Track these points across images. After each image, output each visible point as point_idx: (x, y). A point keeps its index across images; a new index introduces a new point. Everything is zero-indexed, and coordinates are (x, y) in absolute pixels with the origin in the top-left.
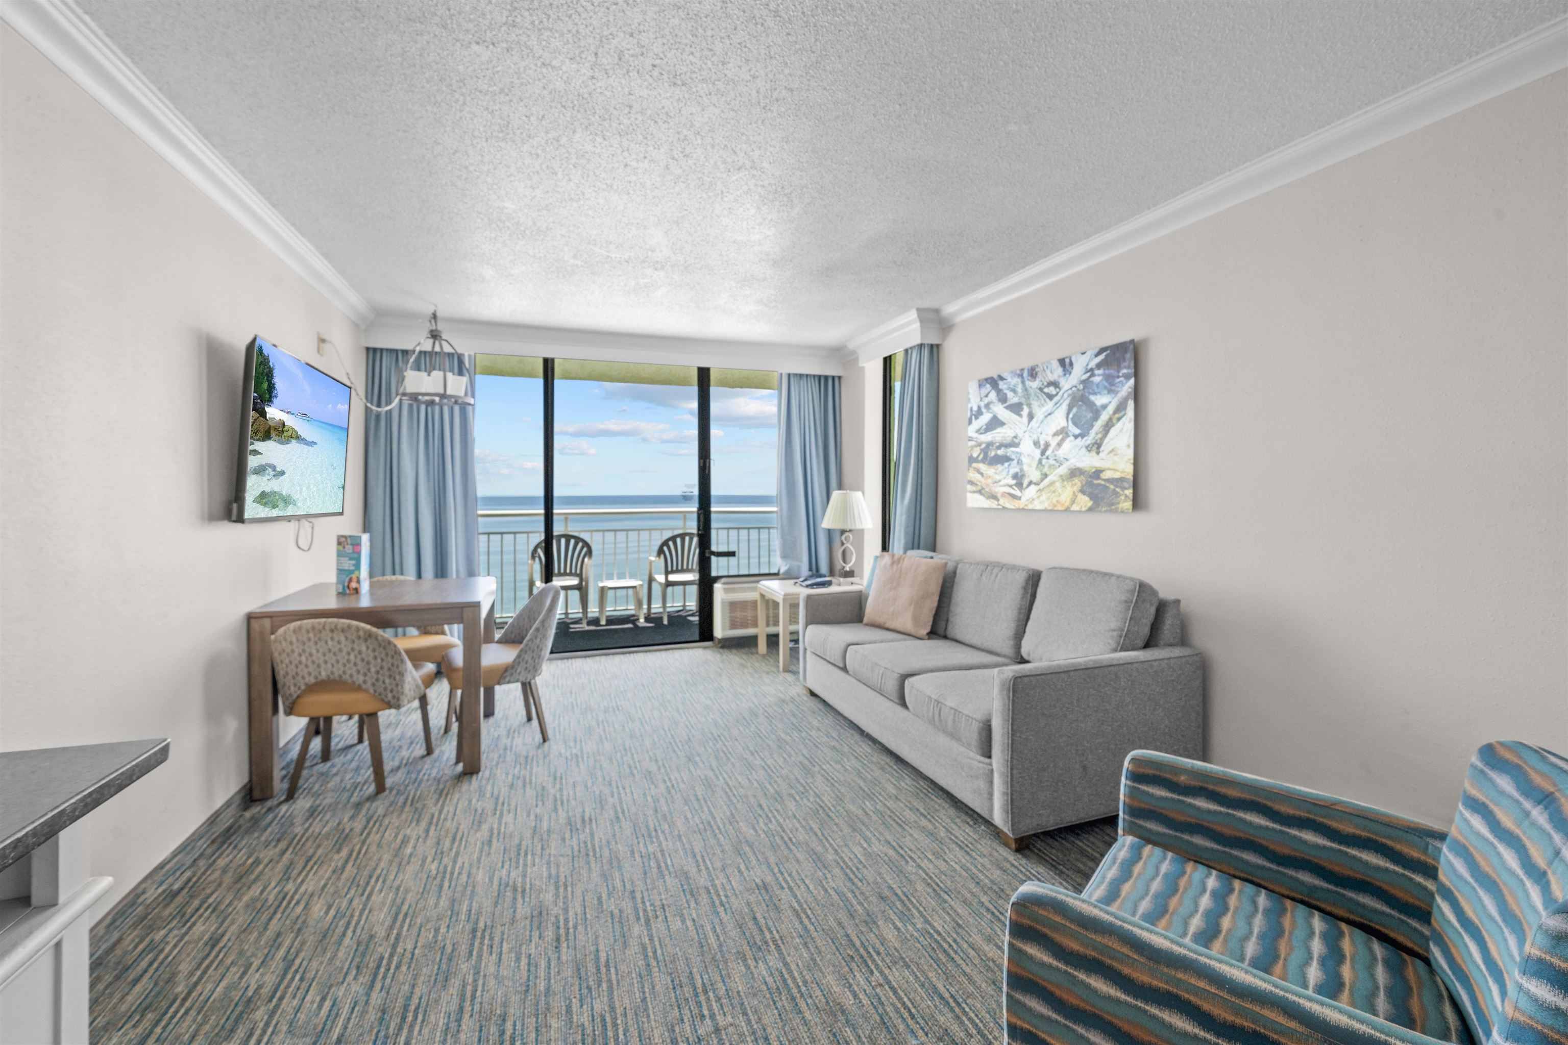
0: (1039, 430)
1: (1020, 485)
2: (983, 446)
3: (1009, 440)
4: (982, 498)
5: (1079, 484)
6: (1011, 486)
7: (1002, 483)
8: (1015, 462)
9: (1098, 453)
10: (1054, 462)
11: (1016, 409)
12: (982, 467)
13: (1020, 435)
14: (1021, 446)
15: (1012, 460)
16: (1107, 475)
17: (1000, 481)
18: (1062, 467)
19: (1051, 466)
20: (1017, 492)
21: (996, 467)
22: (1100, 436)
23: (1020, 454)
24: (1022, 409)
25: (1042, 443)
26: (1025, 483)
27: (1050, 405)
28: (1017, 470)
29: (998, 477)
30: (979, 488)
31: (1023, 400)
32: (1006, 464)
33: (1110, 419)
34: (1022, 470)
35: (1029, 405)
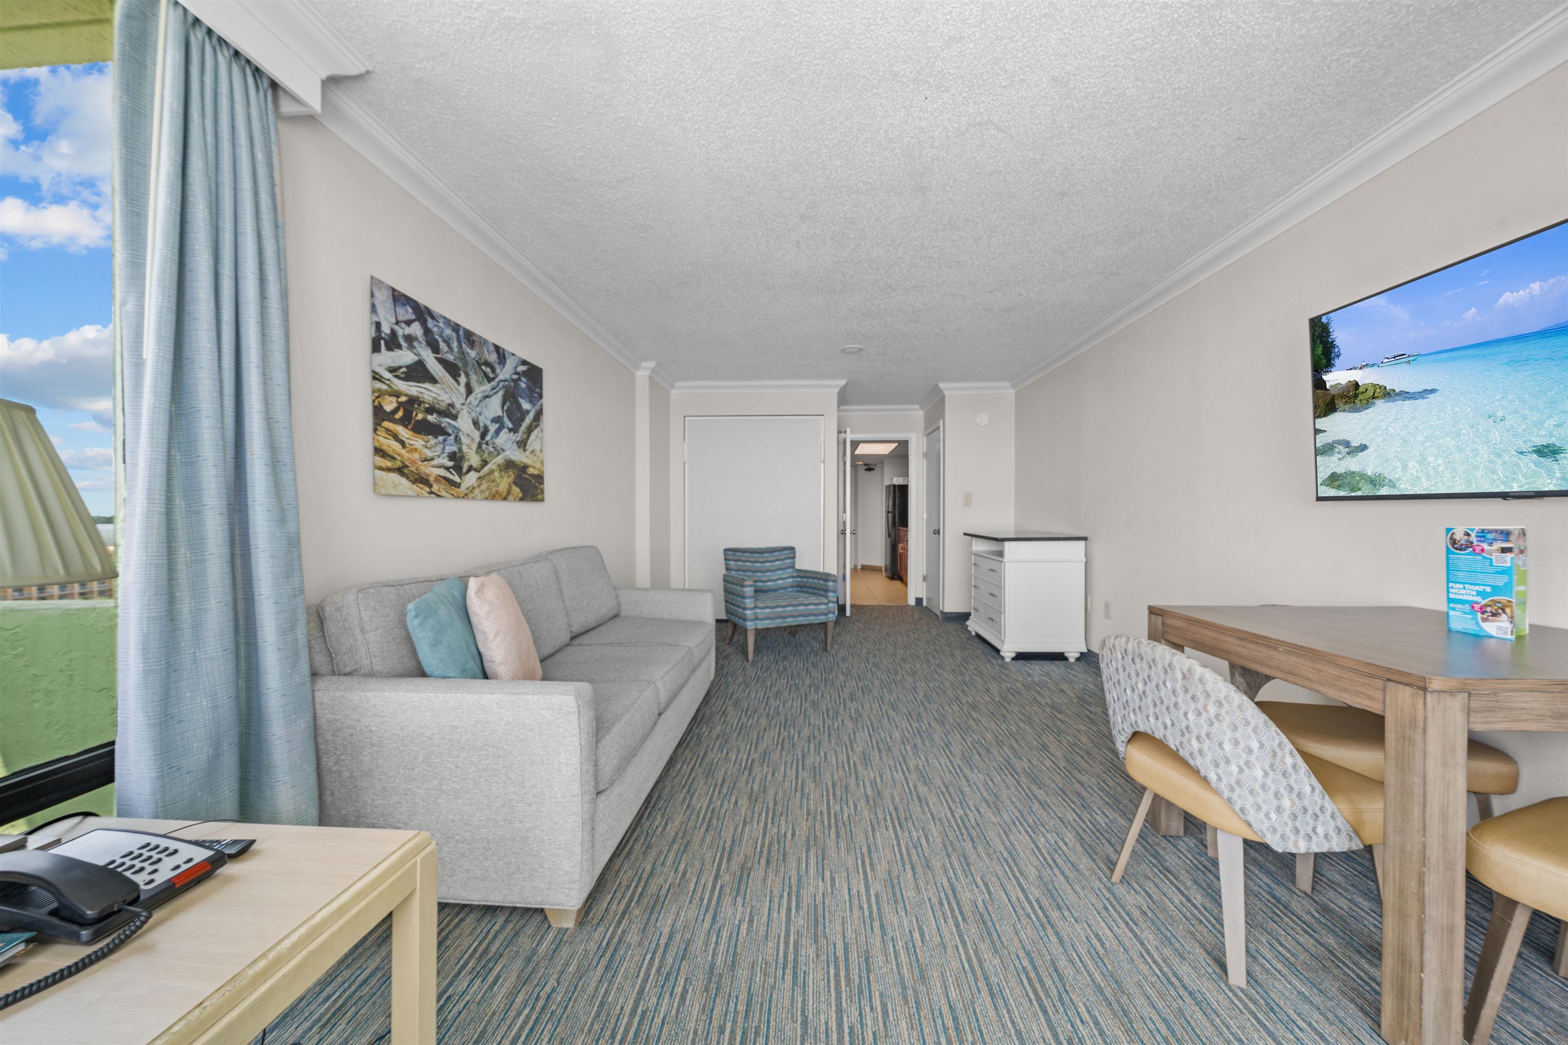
0: (478, 409)
1: (458, 469)
2: (403, 399)
3: (443, 406)
4: (403, 480)
5: (513, 476)
6: (447, 469)
7: (435, 462)
8: (452, 437)
9: (525, 450)
10: (492, 450)
11: (453, 370)
12: (401, 430)
13: (458, 405)
14: (459, 420)
15: (449, 435)
16: (531, 471)
17: (432, 459)
18: (500, 457)
19: (490, 453)
20: (456, 478)
21: (426, 438)
22: (525, 436)
23: (459, 430)
24: (459, 375)
25: (481, 425)
26: (465, 468)
27: (487, 387)
28: (455, 448)
29: (429, 454)
30: (399, 464)
31: (460, 365)
32: (441, 438)
33: (531, 425)
34: (460, 450)
35: (467, 375)
